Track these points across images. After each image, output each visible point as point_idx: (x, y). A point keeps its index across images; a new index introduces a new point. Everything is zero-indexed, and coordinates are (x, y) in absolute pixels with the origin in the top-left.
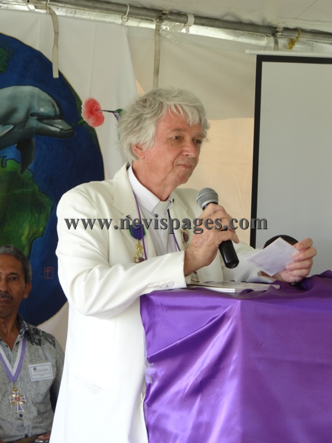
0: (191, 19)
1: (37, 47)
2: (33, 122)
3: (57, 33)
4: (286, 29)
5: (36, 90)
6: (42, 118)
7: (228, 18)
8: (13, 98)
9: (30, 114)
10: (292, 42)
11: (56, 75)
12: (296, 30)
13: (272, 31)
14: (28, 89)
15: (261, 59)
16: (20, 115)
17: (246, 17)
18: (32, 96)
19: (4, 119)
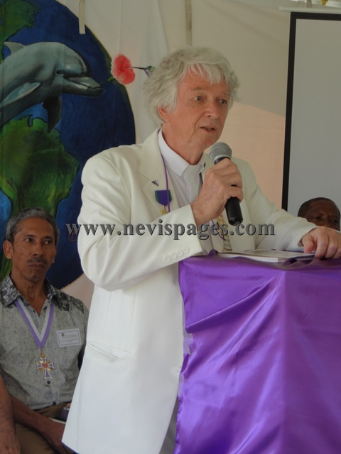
2: (60, 80)
5: (62, 47)
6: (68, 75)
8: (40, 54)
9: (56, 71)
11: (82, 31)
14: (55, 46)
15: (295, 16)
16: (46, 73)
18: (58, 53)
19: (31, 77)
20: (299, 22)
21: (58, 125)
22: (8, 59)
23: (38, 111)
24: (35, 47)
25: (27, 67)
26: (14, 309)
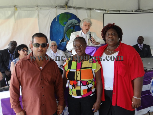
0: (95, 9)
1: (75, 14)
2: (75, 24)
3: (77, 12)
4: (107, 10)
5: (75, 20)
6: (76, 23)
7: (99, 9)
8: (72, 21)
9: (74, 23)
10: (108, 12)
11: (77, 18)
12: (108, 10)
13: (105, 10)
14: (74, 20)
15: (104, 14)
16: (73, 23)
17: (102, 9)
18: (74, 21)
19: (71, 24)
20: (104, 15)
21: (75, 29)
22: (68, 22)
23: (72, 28)
24: (71, 20)
25: (70, 23)
26: (68, 53)
